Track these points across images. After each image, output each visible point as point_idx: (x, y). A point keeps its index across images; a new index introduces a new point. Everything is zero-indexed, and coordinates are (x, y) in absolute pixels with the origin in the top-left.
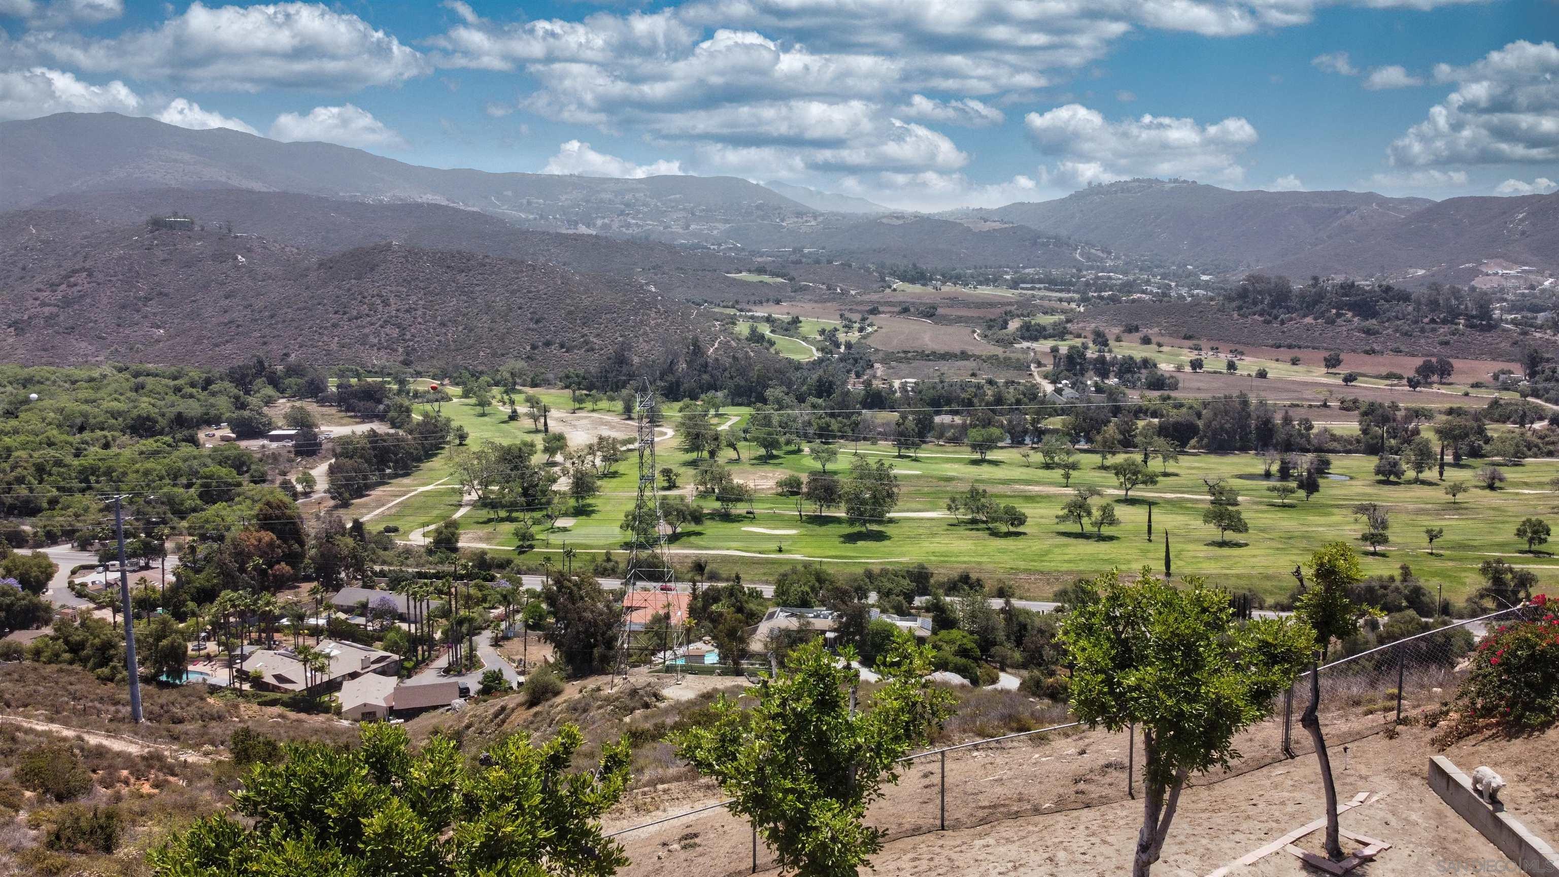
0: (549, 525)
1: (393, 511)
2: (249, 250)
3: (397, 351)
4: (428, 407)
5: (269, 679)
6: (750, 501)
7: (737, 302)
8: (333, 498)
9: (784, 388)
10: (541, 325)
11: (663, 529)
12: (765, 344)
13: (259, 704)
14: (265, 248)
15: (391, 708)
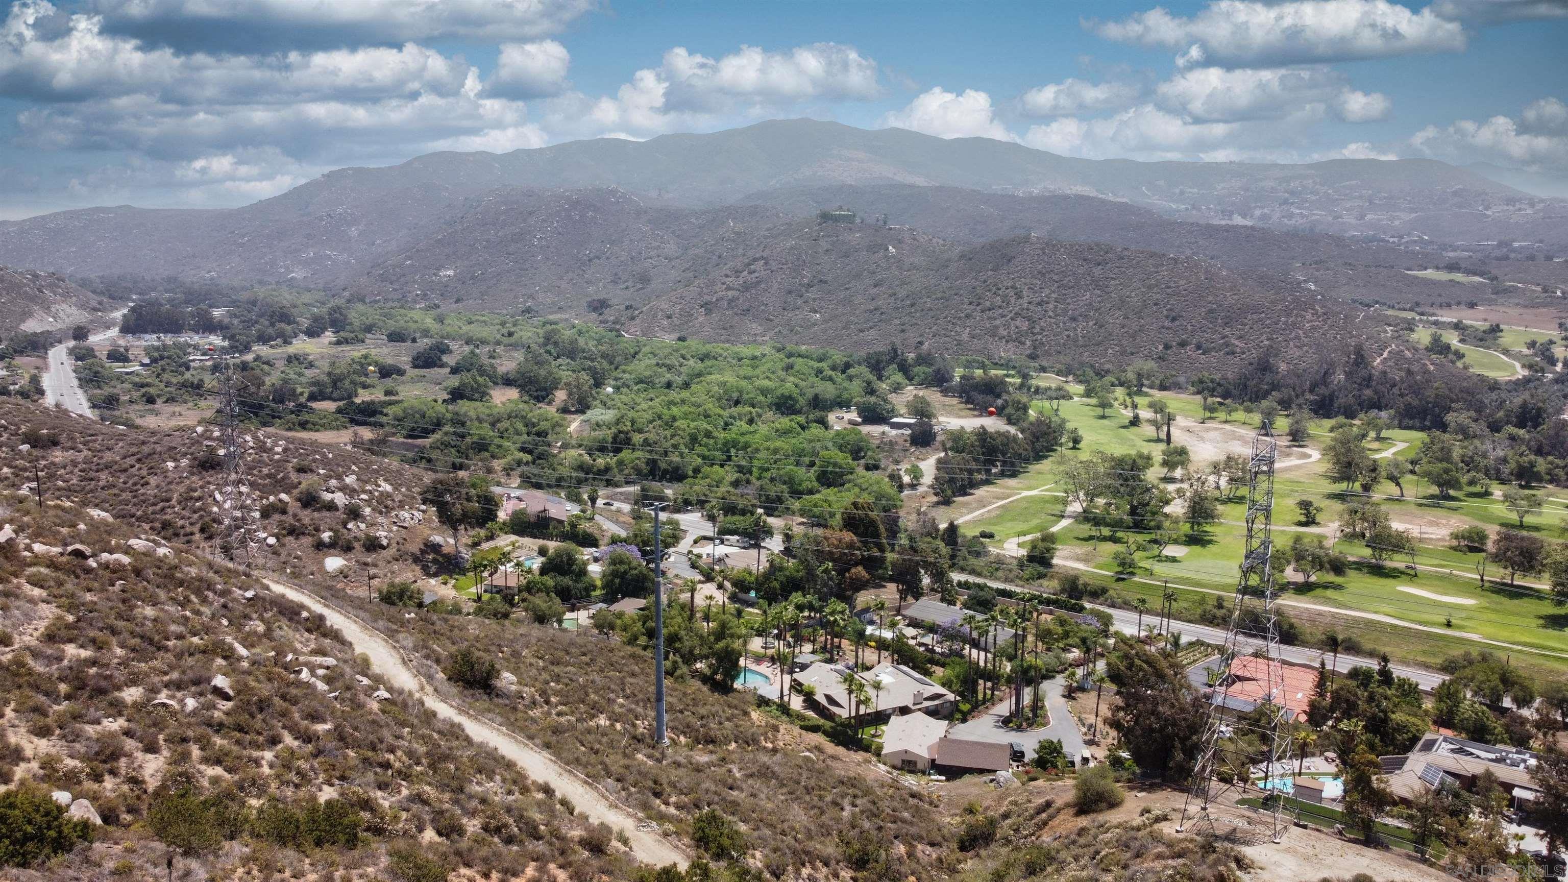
0: (1156, 552)
1: (993, 514)
2: (900, 242)
3: (1024, 344)
4: (1046, 404)
5: (820, 698)
6: (1412, 552)
7: (1417, 304)
8: (936, 494)
9: (1473, 414)
10: (1177, 323)
11: (1291, 574)
12: (1451, 356)
13: (802, 727)
14: (915, 239)
15: (933, 761)
